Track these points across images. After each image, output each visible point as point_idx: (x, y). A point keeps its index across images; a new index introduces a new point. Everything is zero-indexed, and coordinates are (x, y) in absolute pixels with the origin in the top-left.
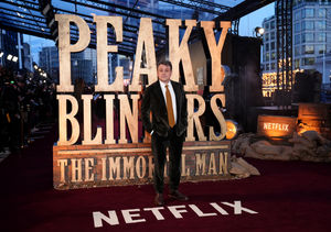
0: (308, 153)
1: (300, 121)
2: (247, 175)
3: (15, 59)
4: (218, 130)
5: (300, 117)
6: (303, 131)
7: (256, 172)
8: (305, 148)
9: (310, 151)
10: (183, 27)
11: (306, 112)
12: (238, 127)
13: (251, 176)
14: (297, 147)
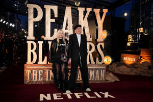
0: (144, 72)
1: (141, 57)
2: (113, 81)
4: (100, 59)
6: (142, 62)
9: (145, 71)
11: (144, 53)
13: (116, 81)
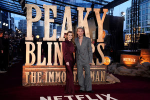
0: (145, 73)
1: (141, 58)
2: (114, 82)
3: (7, 25)
4: (101, 61)
5: (142, 55)
6: (142, 62)
7: (118, 81)
8: (143, 70)
10: (85, 11)
11: (144, 53)
12: (111, 59)
13: (116, 83)
14: (139, 70)
